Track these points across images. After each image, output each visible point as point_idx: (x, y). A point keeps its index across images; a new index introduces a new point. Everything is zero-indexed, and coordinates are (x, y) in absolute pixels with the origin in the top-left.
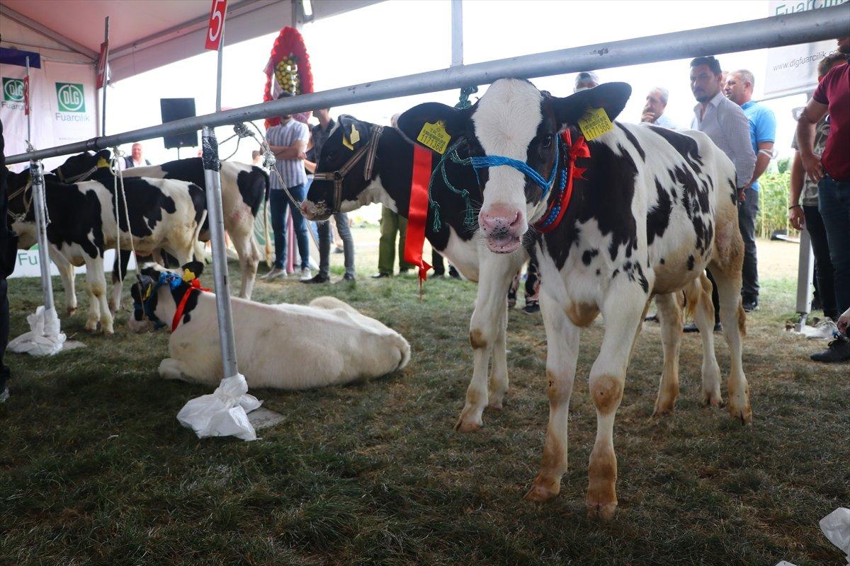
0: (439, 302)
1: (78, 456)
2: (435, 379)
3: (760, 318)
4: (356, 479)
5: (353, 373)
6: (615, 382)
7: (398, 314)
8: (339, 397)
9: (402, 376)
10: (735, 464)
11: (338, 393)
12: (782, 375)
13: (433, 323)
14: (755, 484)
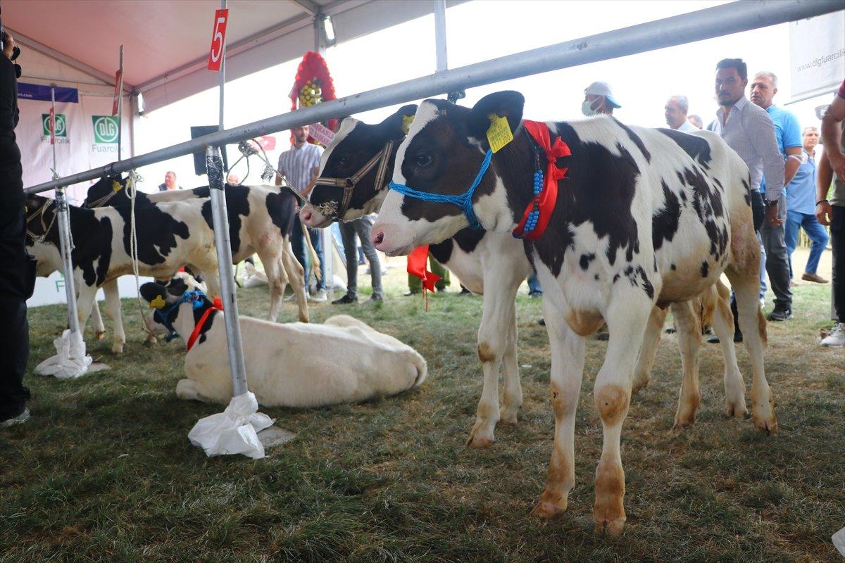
0: (464, 319)
1: (87, 474)
2: (451, 395)
3: (794, 327)
4: (359, 496)
5: (367, 391)
6: (621, 392)
7: (421, 331)
8: (353, 415)
9: (418, 393)
10: (754, 478)
11: (352, 410)
12: (814, 384)
13: (455, 340)
14: (776, 498)
